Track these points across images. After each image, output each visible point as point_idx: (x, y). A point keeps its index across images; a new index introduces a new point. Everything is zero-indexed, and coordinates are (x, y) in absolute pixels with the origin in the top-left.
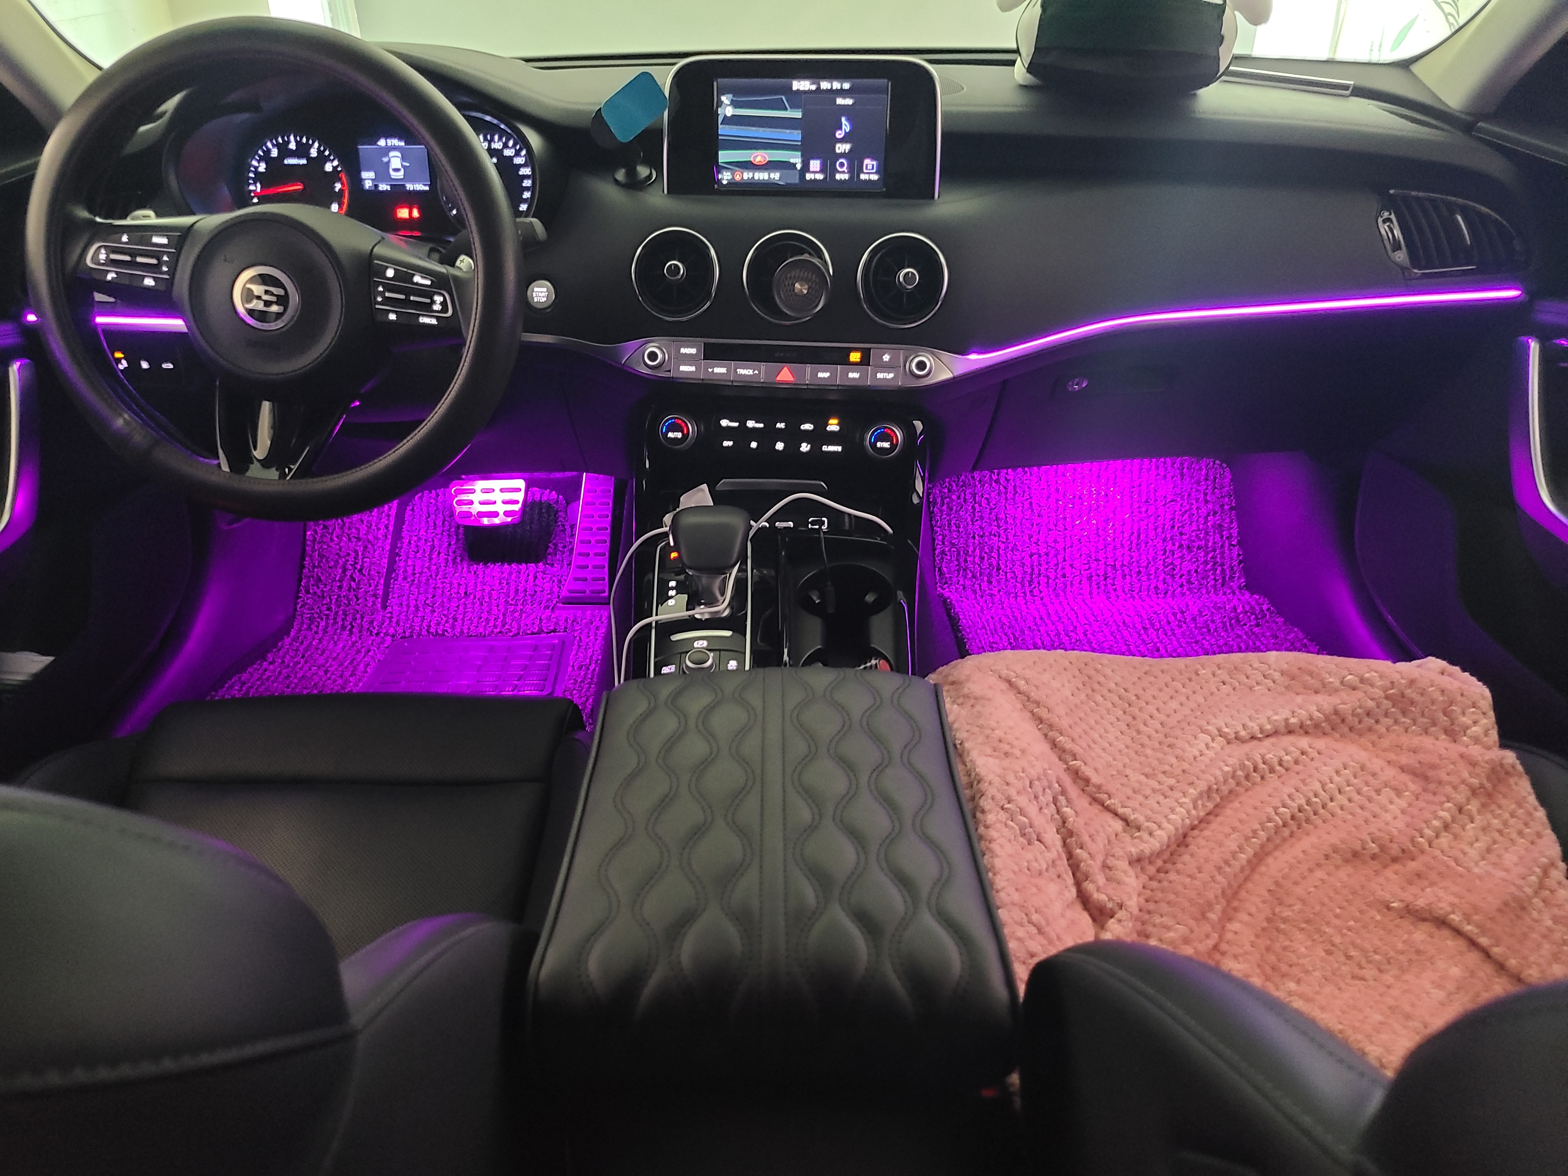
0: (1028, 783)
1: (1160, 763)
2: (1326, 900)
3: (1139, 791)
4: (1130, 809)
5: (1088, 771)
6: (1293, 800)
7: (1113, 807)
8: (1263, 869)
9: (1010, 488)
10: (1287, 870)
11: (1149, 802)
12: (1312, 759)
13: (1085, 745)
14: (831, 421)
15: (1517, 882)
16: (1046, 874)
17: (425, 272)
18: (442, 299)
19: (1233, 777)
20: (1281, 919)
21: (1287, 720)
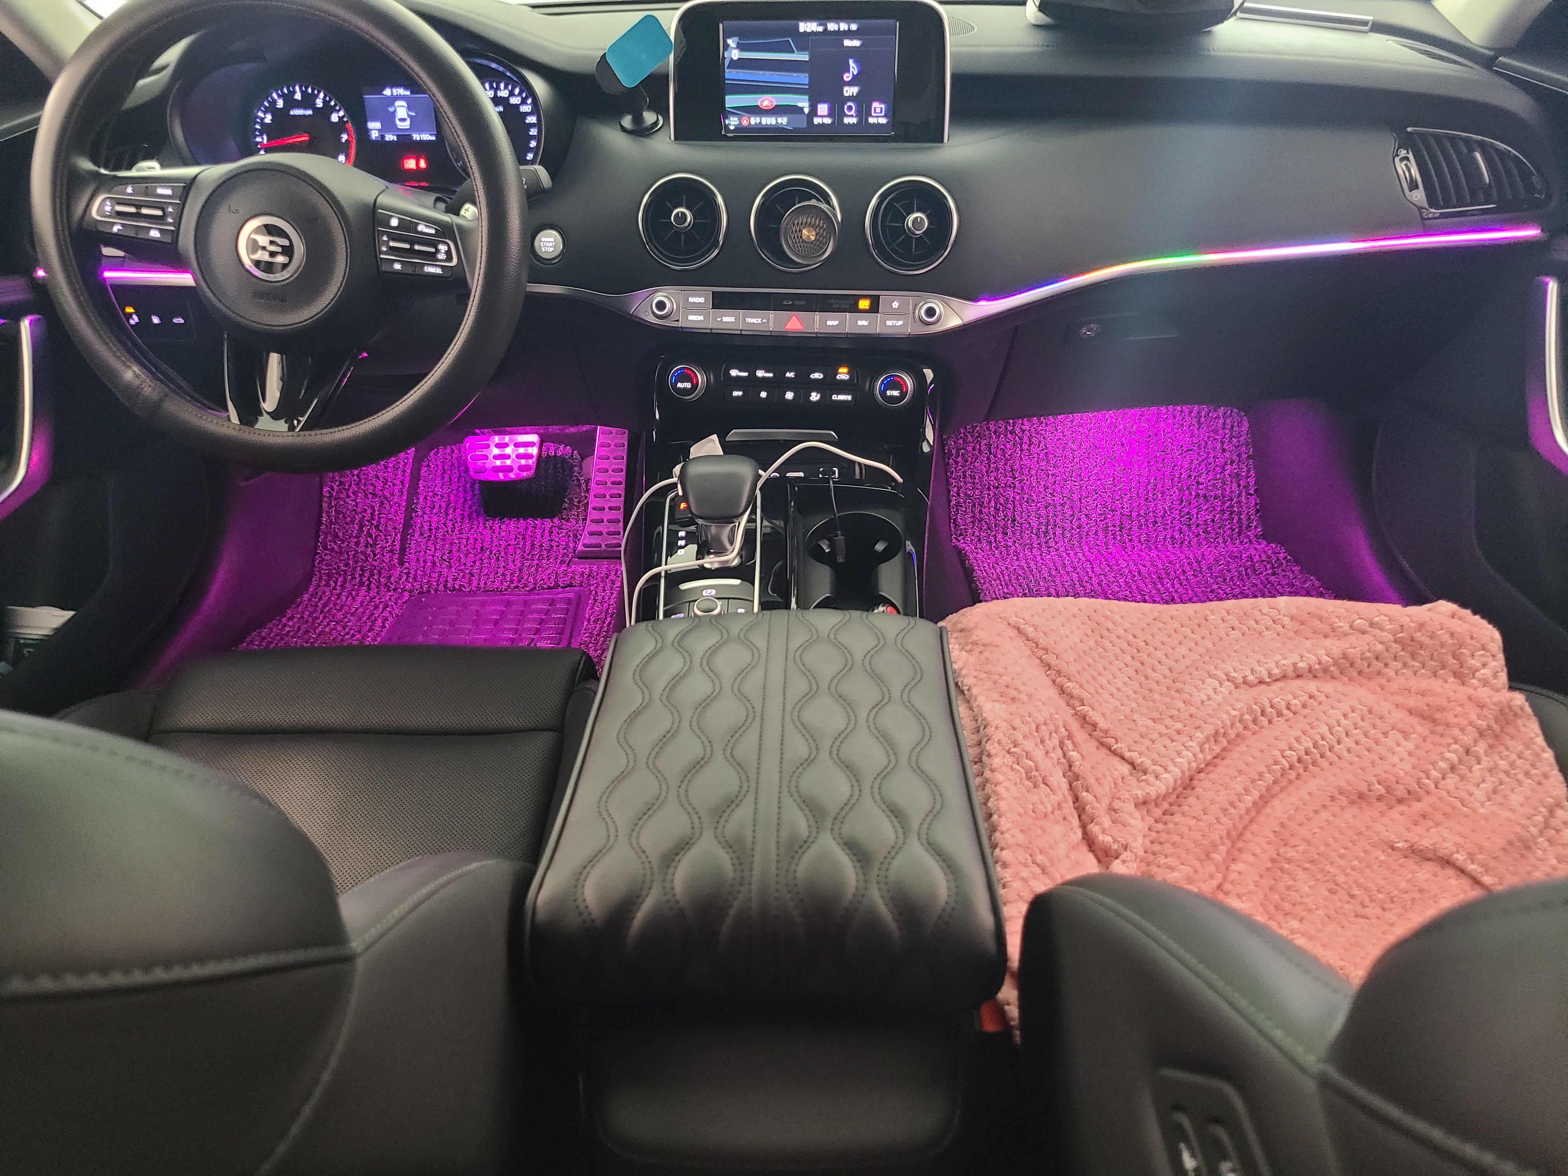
0: (1034, 727)
1: (1168, 708)
2: (1331, 840)
3: (1146, 735)
4: (1136, 753)
5: (1095, 716)
6: (1300, 743)
7: (1119, 751)
8: (1268, 810)
9: (1026, 439)
10: (1292, 812)
11: (1155, 746)
12: (1320, 703)
13: (1092, 690)
14: (841, 370)
15: (1523, 822)
16: (1051, 816)
17: (429, 221)
18: (446, 248)
19: (1240, 722)
20: (1286, 859)
21: (1295, 664)
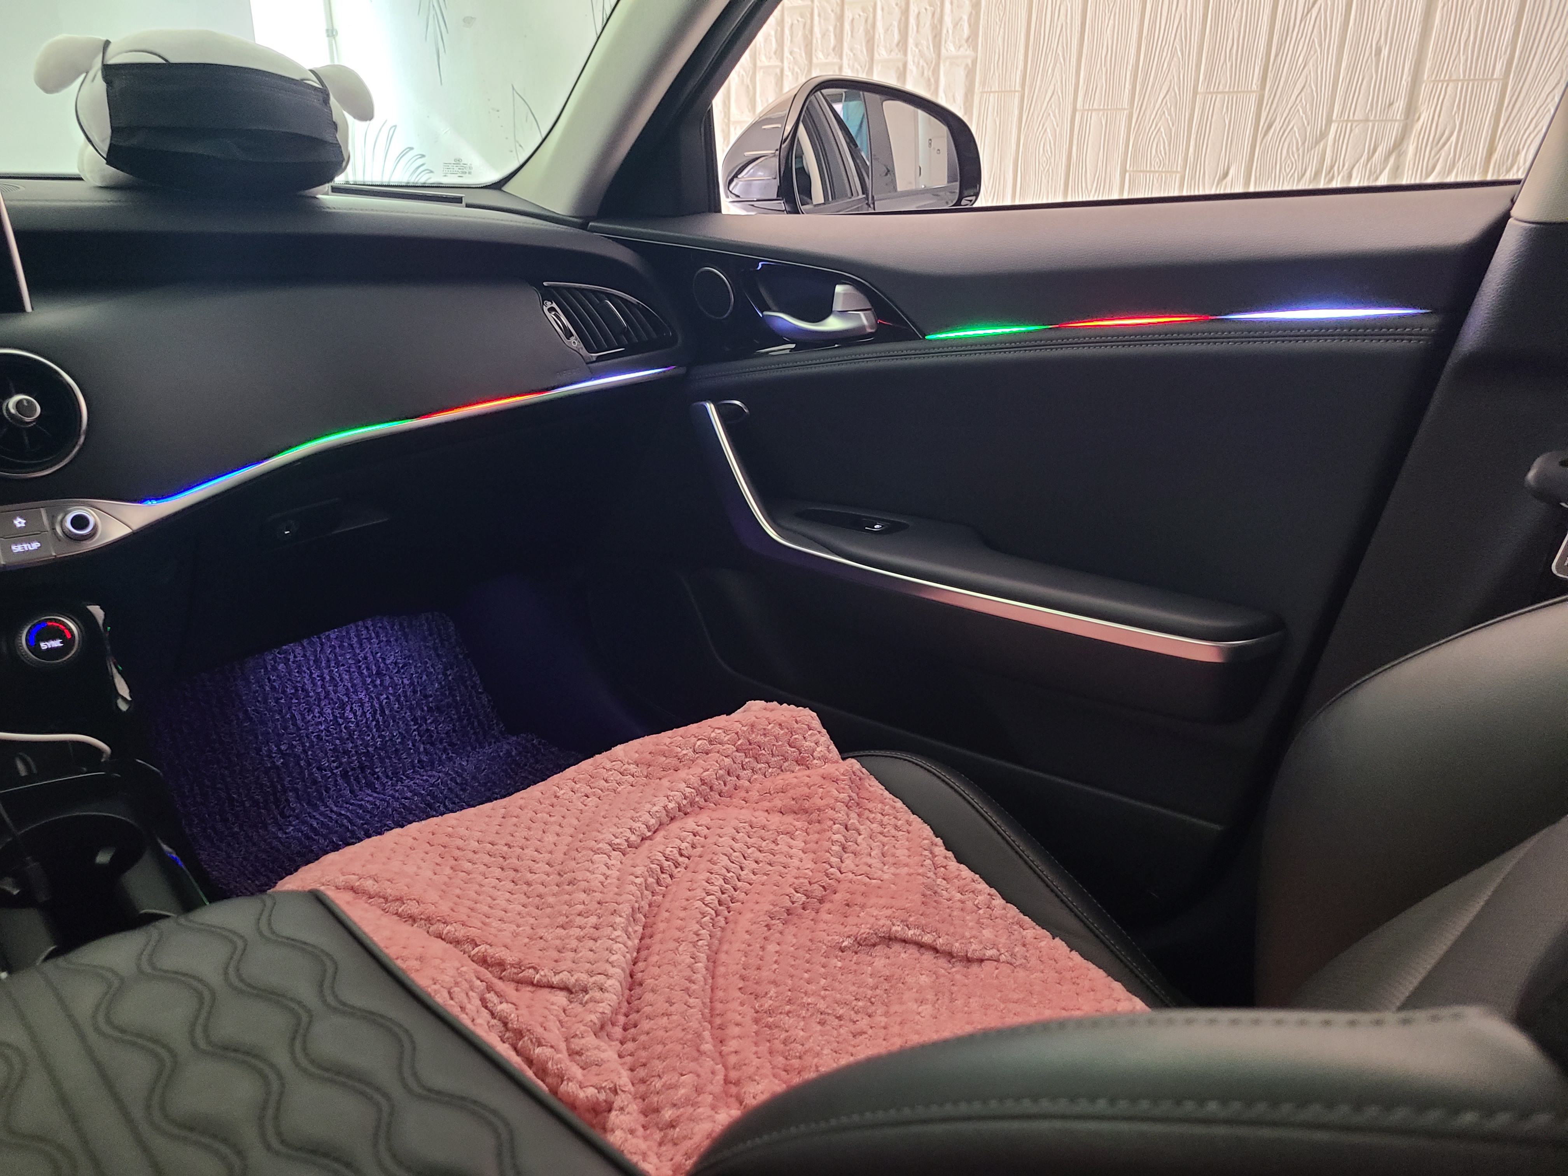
1: (570, 906)
2: (792, 970)
3: (564, 948)
4: (566, 973)
5: (499, 953)
7: (545, 980)
10: (743, 959)
11: (580, 954)
12: (706, 837)
13: (480, 925)
